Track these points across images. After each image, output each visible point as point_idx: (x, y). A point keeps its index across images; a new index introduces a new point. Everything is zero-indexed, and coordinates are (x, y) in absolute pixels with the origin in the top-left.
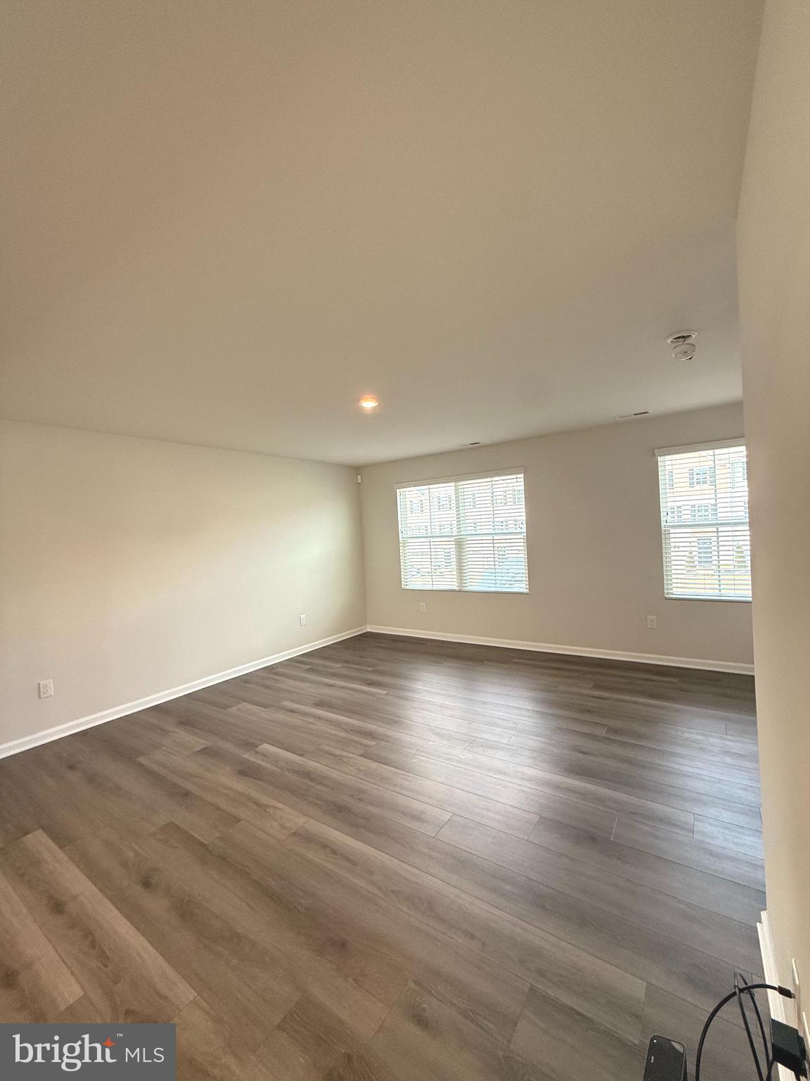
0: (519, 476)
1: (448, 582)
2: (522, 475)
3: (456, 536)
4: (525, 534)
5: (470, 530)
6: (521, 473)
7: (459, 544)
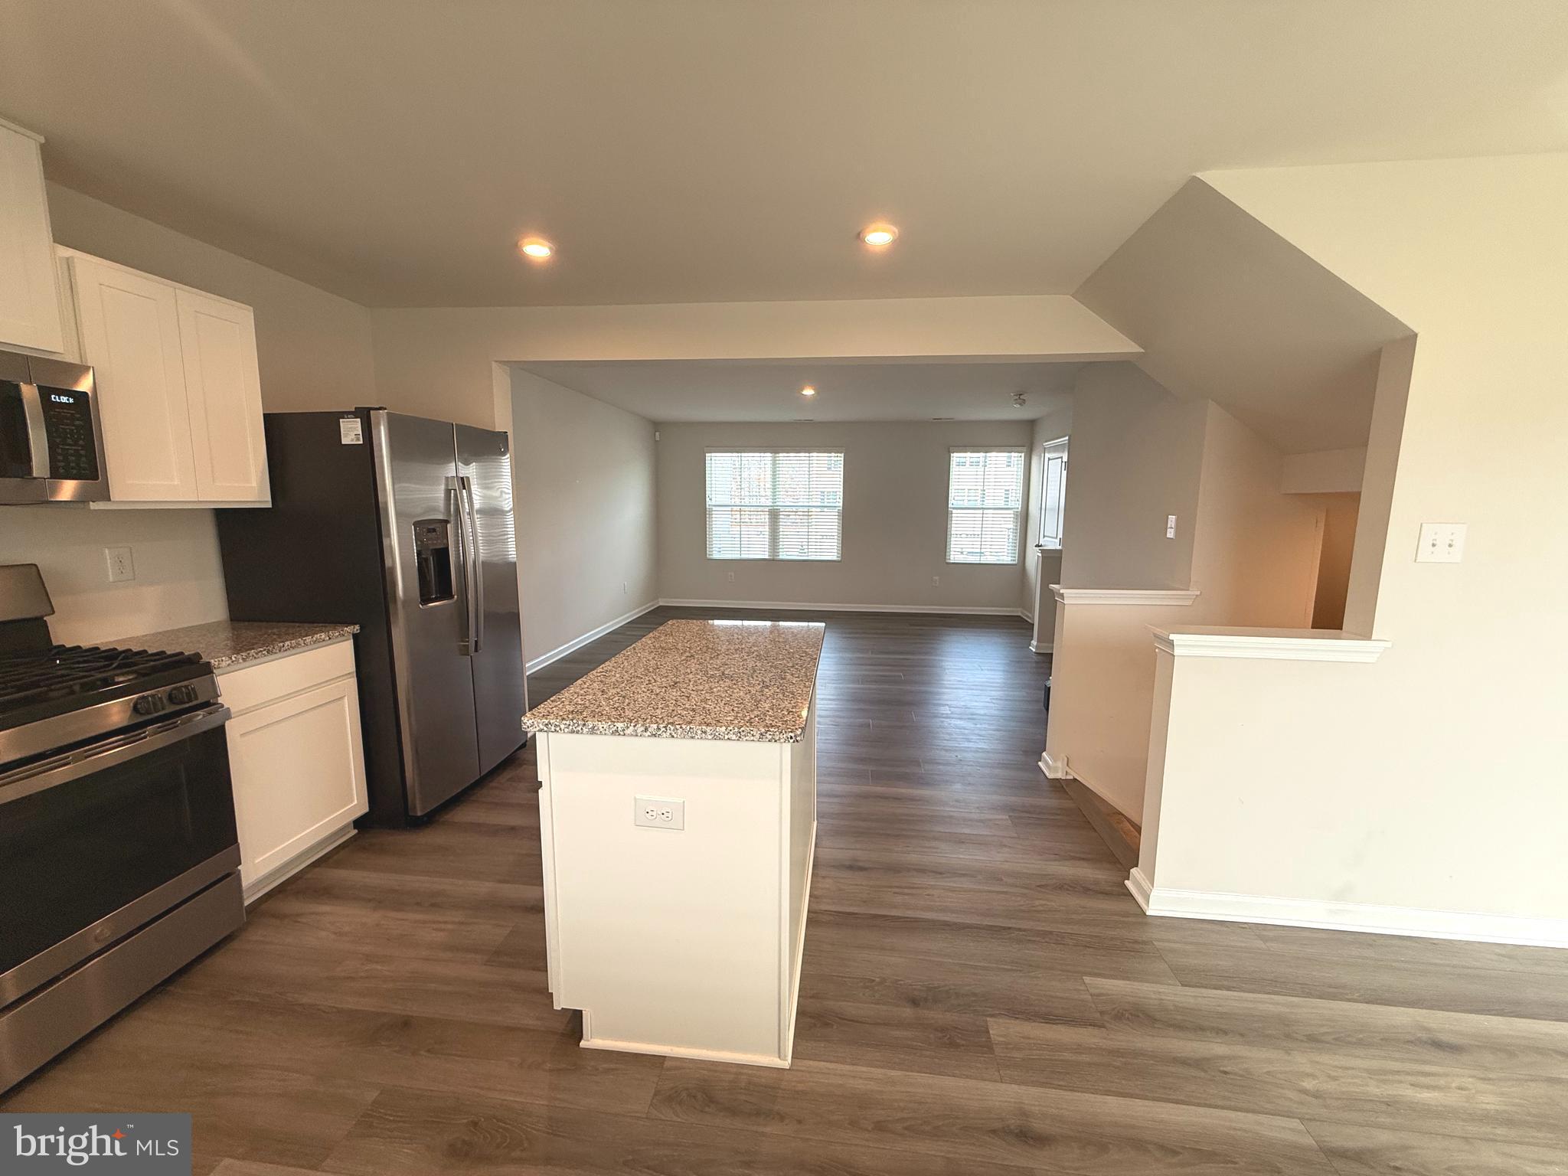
0: (839, 455)
1: (759, 551)
2: (842, 455)
3: (771, 506)
4: (841, 508)
5: (788, 501)
6: (841, 453)
7: (774, 515)
